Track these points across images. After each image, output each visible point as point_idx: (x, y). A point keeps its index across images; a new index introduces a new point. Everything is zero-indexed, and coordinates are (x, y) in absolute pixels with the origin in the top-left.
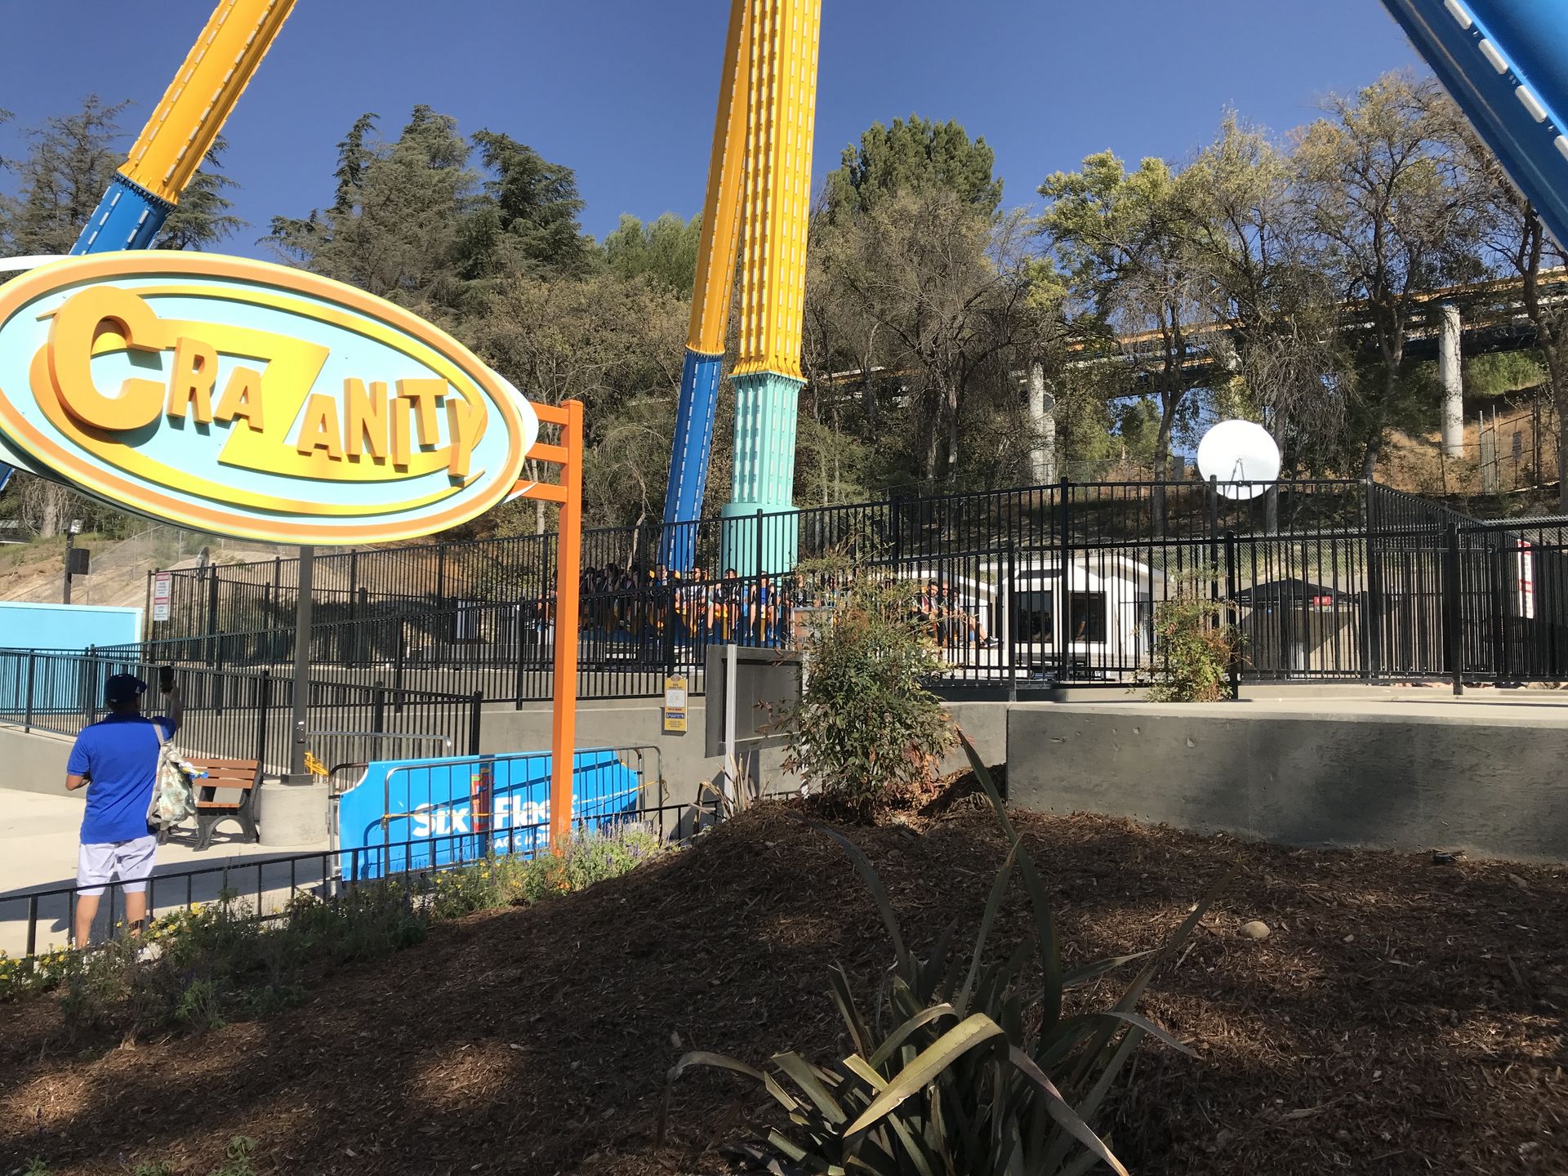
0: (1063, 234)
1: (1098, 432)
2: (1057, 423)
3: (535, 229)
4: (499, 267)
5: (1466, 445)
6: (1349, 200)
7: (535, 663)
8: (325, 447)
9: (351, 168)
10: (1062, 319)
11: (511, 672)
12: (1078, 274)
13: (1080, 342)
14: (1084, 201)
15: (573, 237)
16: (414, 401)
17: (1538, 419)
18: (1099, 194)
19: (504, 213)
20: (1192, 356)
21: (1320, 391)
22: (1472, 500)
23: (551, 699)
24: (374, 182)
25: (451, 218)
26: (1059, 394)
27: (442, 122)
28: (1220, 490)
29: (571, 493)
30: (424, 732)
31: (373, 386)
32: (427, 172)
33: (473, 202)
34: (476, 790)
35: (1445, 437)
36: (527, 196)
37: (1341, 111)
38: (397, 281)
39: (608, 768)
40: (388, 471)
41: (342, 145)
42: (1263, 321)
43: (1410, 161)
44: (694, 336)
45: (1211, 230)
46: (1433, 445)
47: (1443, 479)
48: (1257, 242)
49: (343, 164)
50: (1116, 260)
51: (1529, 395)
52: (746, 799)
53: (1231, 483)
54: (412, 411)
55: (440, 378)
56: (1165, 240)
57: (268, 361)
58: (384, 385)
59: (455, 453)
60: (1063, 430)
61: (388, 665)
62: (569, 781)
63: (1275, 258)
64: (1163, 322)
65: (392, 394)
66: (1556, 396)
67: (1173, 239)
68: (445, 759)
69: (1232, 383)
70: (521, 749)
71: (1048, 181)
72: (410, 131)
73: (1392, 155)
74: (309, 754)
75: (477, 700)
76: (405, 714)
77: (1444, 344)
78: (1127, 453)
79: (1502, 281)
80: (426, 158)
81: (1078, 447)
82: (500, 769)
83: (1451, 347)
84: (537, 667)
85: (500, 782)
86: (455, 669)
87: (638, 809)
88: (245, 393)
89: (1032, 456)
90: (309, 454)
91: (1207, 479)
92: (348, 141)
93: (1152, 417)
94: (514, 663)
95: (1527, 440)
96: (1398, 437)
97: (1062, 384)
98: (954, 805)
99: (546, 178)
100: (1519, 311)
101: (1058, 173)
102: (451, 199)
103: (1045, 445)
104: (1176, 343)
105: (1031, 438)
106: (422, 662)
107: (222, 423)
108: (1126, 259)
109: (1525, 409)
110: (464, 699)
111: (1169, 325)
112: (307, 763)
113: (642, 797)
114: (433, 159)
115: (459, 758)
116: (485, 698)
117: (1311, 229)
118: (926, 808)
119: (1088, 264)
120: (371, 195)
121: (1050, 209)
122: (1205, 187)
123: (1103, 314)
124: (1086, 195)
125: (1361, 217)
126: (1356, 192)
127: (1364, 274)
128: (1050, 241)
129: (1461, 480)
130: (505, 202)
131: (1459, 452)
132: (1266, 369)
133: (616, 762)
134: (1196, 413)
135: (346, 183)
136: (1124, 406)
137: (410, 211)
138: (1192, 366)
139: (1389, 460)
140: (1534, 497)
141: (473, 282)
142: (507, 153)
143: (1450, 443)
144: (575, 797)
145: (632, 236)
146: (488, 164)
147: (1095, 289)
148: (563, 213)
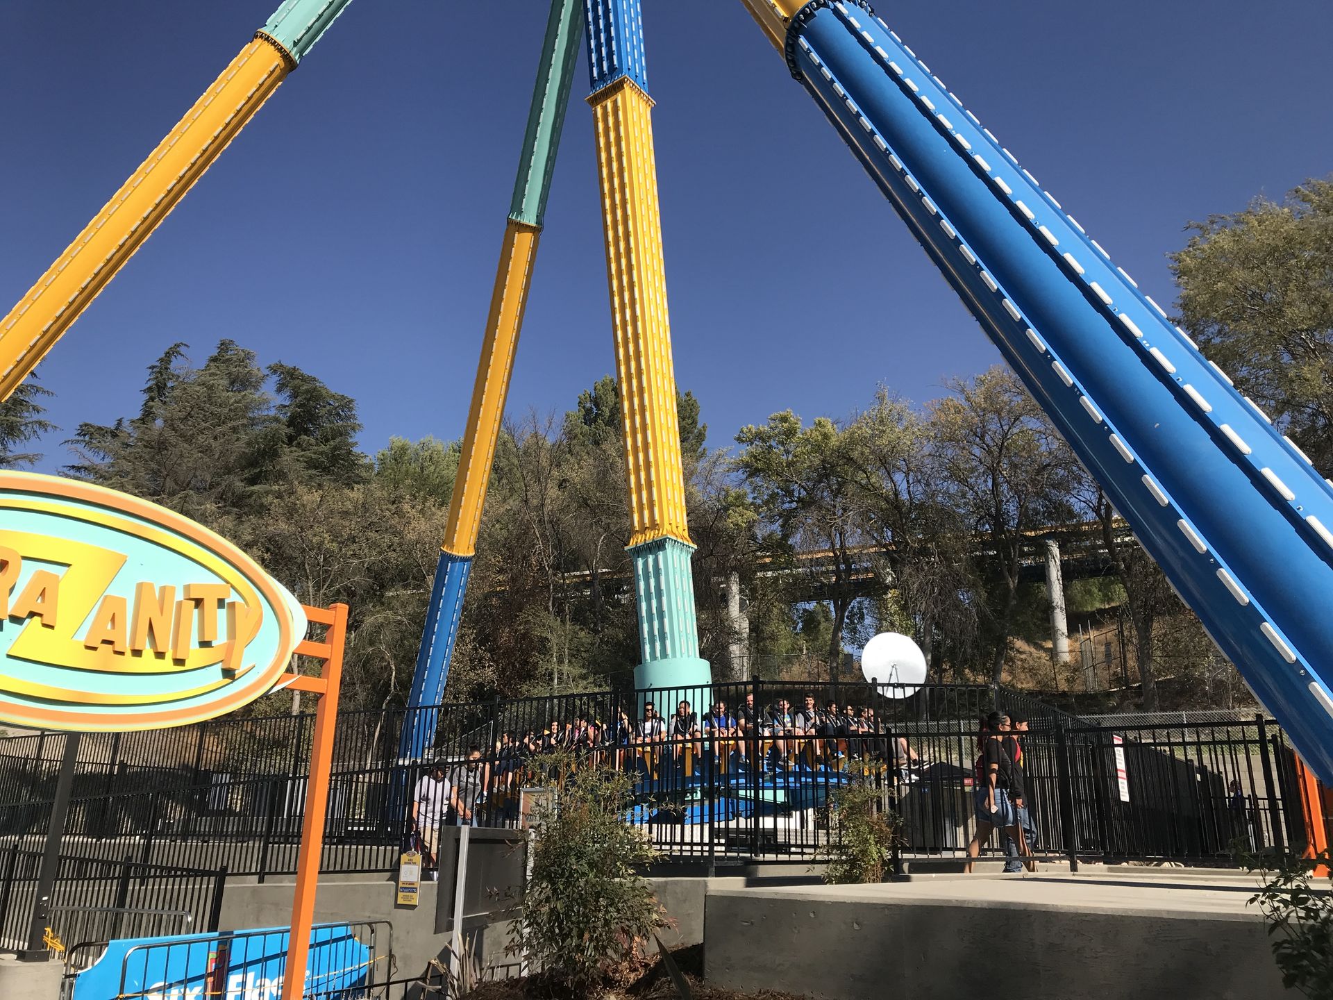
0: (754, 472)
1: (784, 630)
2: (750, 623)
3: (317, 445)
4: (281, 476)
5: (1070, 651)
6: (973, 457)
7: (280, 836)
8: (111, 643)
9: (159, 387)
10: (754, 537)
11: (257, 845)
12: (766, 503)
13: (768, 557)
14: (770, 447)
15: (350, 452)
16: (199, 602)
17: (1121, 632)
18: (782, 443)
19: (290, 431)
20: (857, 571)
21: (957, 605)
22: (1077, 697)
23: (295, 873)
24: (177, 399)
25: (242, 432)
26: (753, 599)
27: (243, 354)
28: (880, 690)
29: (330, 685)
30: (166, 907)
31: (163, 589)
32: (225, 394)
33: (264, 421)
34: (212, 967)
35: (1055, 644)
36: (313, 418)
37: (962, 391)
38: (190, 482)
39: (342, 943)
40: (167, 664)
41: (152, 367)
42: (912, 547)
43: (1015, 430)
44: (449, 540)
45: (869, 474)
46: (1046, 650)
47: (1055, 679)
48: (905, 485)
49: (151, 383)
50: (796, 494)
51: (1112, 614)
52: (472, 978)
53: (889, 685)
54: (196, 611)
55: (224, 583)
56: (834, 480)
57: (69, 565)
58: (173, 589)
59: (229, 649)
60: (755, 628)
61: (138, 837)
62: (304, 955)
63: (919, 497)
64: (833, 545)
65: (179, 596)
66: (1133, 616)
67: (839, 479)
68: (184, 937)
69: (890, 595)
70: (259, 925)
71: (742, 432)
72: (214, 360)
73: (1002, 427)
74: (48, 930)
75: (221, 875)
76: (150, 887)
77: (1049, 571)
78: (807, 649)
79: (1087, 524)
80: (225, 382)
81: (768, 643)
82: (238, 945)
83: (1055, 573)
84: (282, 840)
85: (236, 958)
86: (204, 841)
87: (366, 984)
88: (43, 593)
89: (731, 649)
90: (95, 649)
91: (870, 681)
92: (158, 364)
93: (827, 619)
94: (261, 836)
95: (1115, 648)
96: (1019, 644)
97: (754, 590)
98: (657, 984)
99: (330, 404)
100: (1101, 547)
101: (750, 426)
102: (245, 417)
103: (739, 640)
104: (843, 560)
105: (730, 634)
106: (172, 835)
107: (16, 620)
108: (804, 493)
109: (1113, 624)
110: (209, 874)
111: (838, 546)
112: (45, 939)
113: (371, 971)
114: (232, 383)
115: (197, 935)
116: (229, 871)
117: (945, 477)
118: (633, 986)
119: (773, 496)
120: (175, 410)
121: (744, 452)
122: (864, 441)
123: (786, 537)
124: (773, 443)
125: (981, 471)
126: (977, 451)
127: (986, 514)
128: (744, 477)
129: (1068, 680)
130: (291, 423)
131: (1066, 657)
132: (915, 585)
133: (350, 937)
134: (862, 618)
135: (152, 399)
136: (805, 610)
137: (207, 425)
138: (858, 579)
139: (1014, 662)
140: (1123, 696)
141: (256, 488)
142: (296, 382)
143: (1059, 650)
144: (308, 973)
145: (399, 455)
146: (279, 390)
147: (780, 515)
148: (342, 433)
